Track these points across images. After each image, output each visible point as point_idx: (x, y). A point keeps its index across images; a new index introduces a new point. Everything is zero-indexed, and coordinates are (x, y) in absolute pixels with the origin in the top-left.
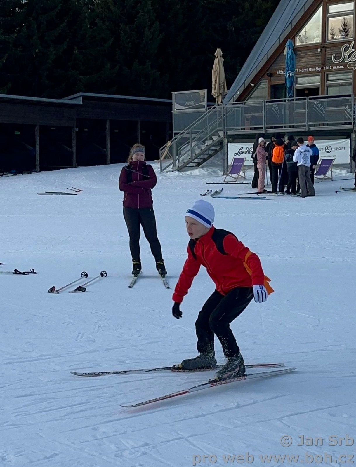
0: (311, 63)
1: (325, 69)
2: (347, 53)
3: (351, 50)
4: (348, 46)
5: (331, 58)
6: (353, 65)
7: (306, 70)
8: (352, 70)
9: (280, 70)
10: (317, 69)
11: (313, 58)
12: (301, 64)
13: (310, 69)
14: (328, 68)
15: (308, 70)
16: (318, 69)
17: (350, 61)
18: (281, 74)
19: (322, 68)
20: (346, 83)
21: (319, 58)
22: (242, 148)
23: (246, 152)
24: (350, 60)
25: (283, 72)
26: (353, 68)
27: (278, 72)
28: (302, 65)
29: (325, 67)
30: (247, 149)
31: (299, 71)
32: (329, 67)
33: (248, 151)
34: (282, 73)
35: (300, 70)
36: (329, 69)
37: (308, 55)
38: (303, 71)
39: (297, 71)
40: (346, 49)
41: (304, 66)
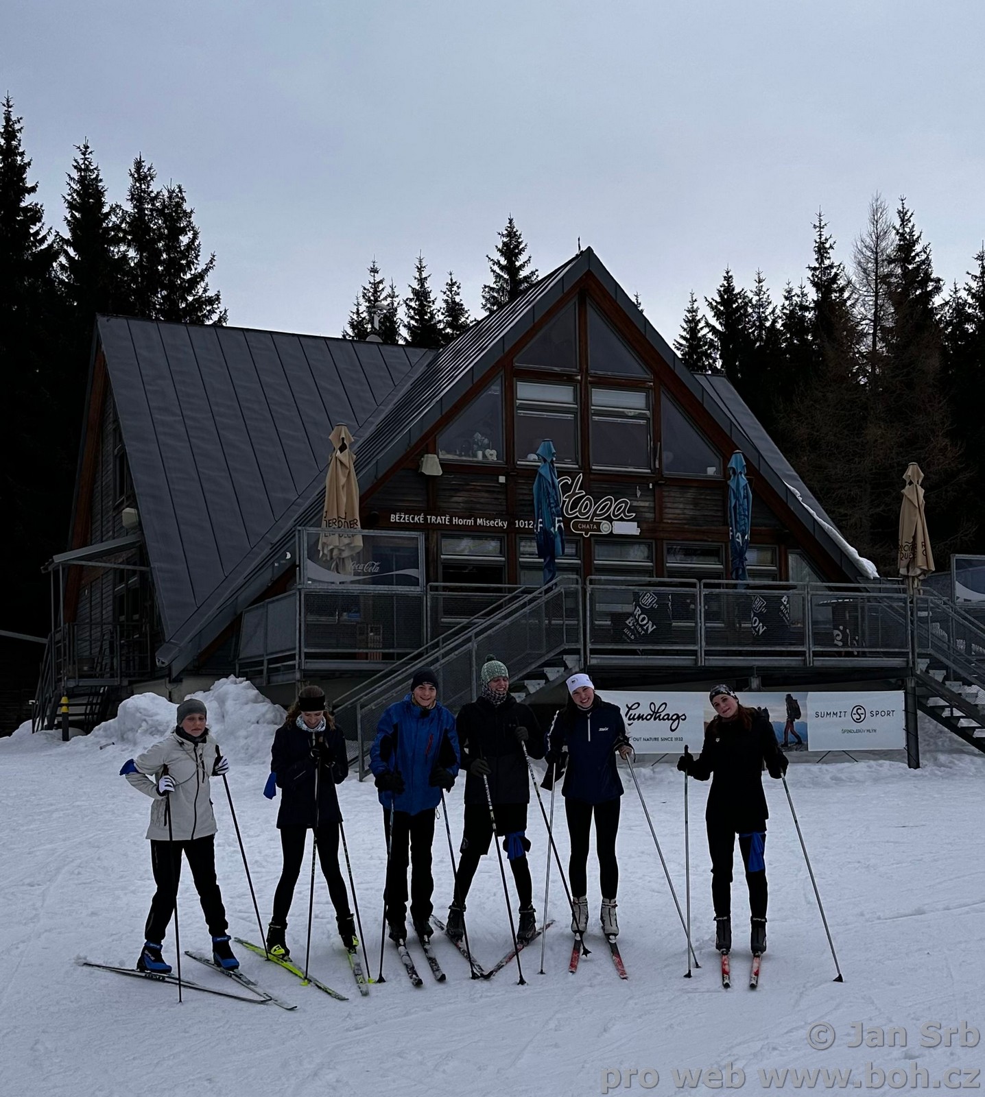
0: (478, 506)
1: (517, 526)
2: (570, 497)
3: (577, 491)
4: (569, 483)
5: (530, 503)
6: (584, 526)
7: (470, 522)
8: (578, 538)
9: (400, 512)
10: (497, 524)
11: (486, 495)
12: (455, 505)
13: (479, 521)
14: (525, 524)
15: (476, 522)
16: (500, 524)
17: (577, 517)
18: (402, 521)
19: (511, 524)
20: (566, 565)
21: (500, 497)
22: (637, 705)
23: (649, 717)
24: (576, 512)
25: (407, 518)
26: (584, 533)
27: (392, 516)
28: (458, 509)
29: (517, 522)
30: (652, 706)
31: (451, 521)
32: (526, 522)
33: (654, 712)
34: (404, 519)
35: (455, 520)
36: (527, 527)
37: (472, 487)
38: (461, 522)
39: (447, 520)
40: (567, 488)
41: (464, 510)
